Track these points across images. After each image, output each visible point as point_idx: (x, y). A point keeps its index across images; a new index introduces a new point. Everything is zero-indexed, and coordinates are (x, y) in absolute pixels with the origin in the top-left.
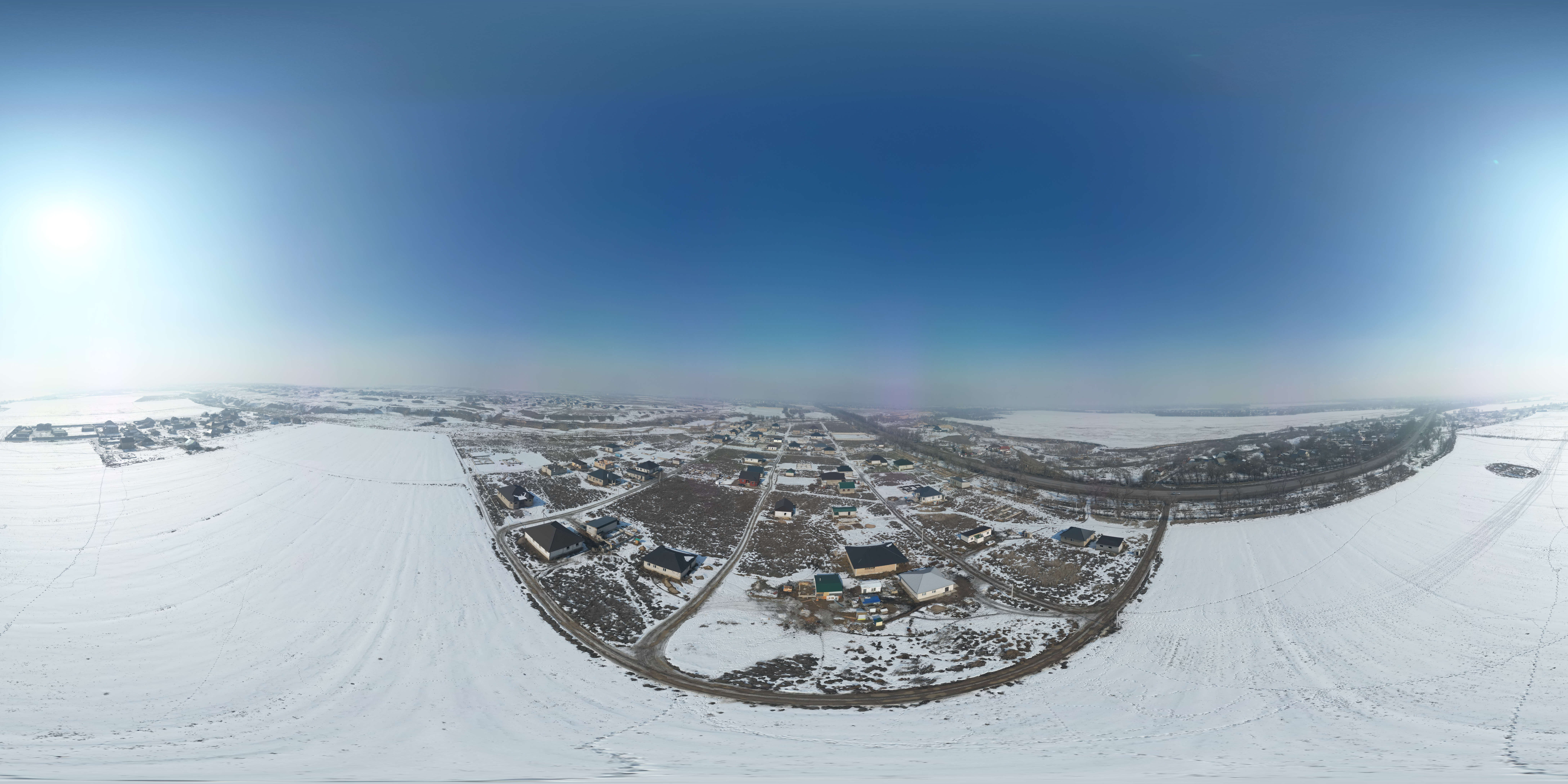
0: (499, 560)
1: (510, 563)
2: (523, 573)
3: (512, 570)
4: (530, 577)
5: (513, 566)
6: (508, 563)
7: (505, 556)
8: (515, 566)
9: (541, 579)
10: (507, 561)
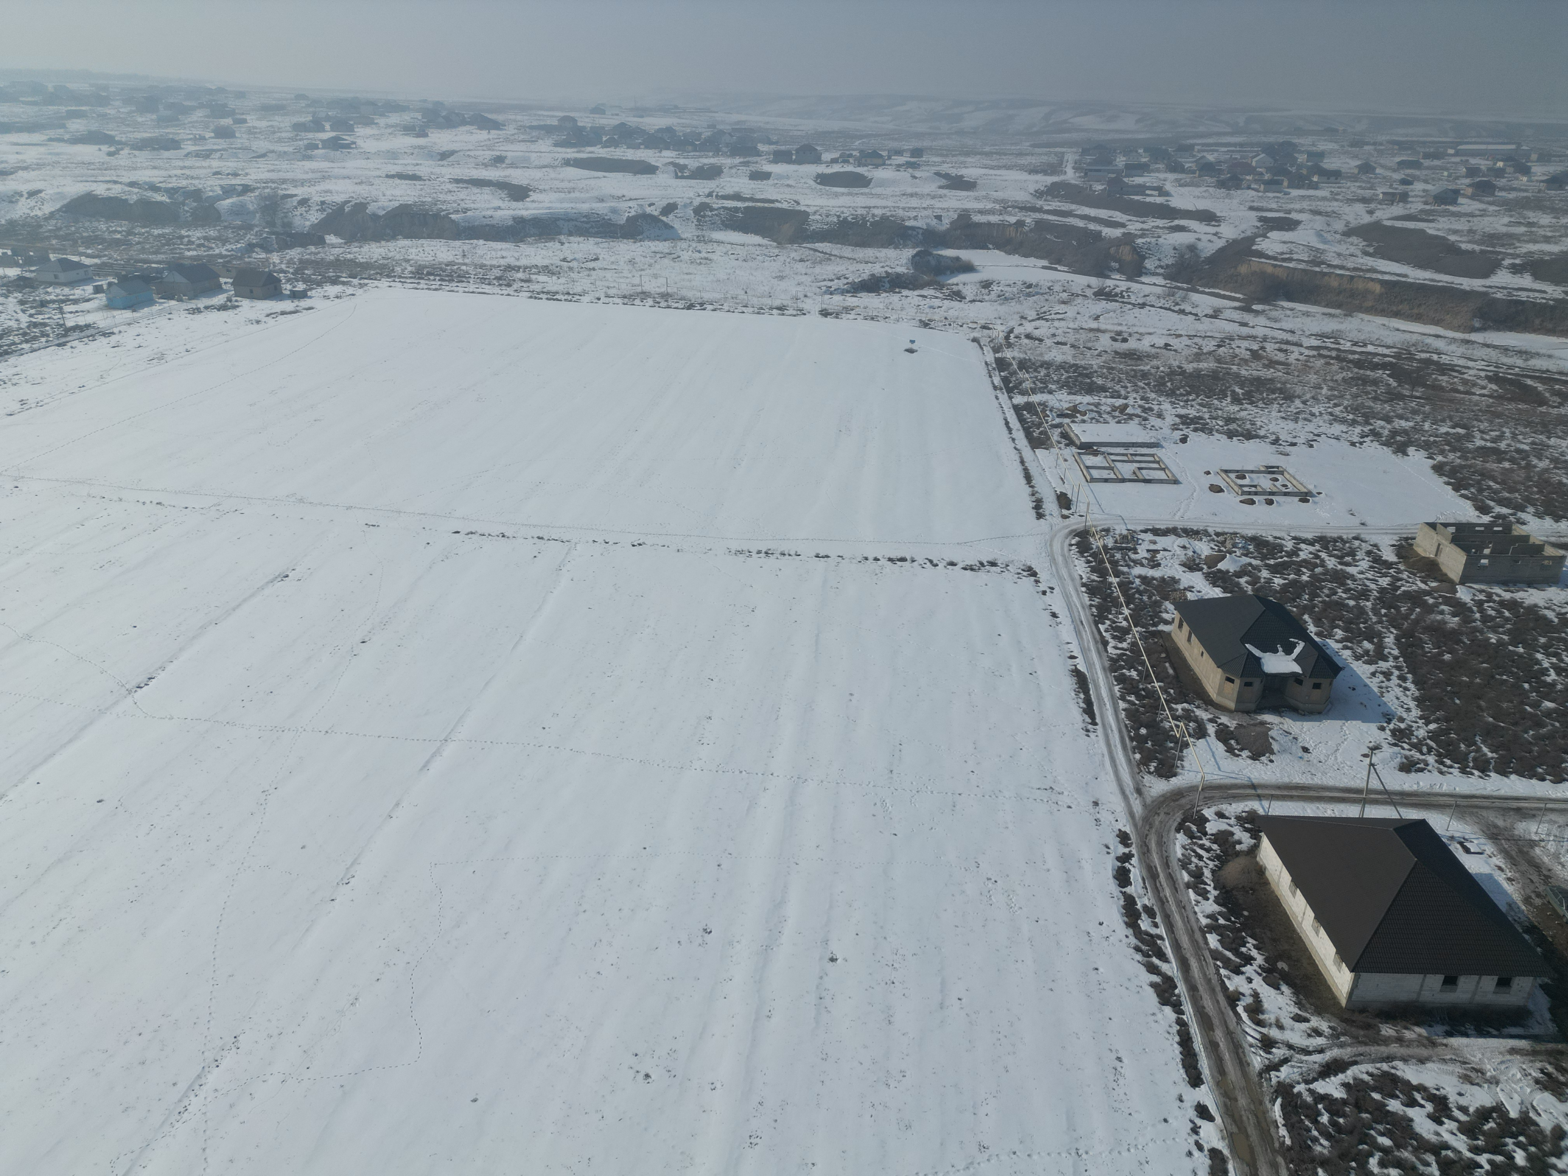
0: (1133, 941)
1: (1171, 968)
2: (1219, 1035)
3: (1177, 1007)
4: (1243, 1063)
5: (1181, 989)
6: (1164, 967)
7: (1162, 931)
8: (1192, 988)
9: (1284, 1090)
10: (1162, 956)
